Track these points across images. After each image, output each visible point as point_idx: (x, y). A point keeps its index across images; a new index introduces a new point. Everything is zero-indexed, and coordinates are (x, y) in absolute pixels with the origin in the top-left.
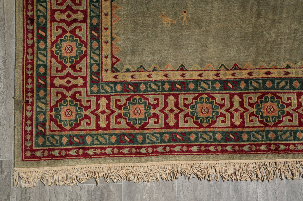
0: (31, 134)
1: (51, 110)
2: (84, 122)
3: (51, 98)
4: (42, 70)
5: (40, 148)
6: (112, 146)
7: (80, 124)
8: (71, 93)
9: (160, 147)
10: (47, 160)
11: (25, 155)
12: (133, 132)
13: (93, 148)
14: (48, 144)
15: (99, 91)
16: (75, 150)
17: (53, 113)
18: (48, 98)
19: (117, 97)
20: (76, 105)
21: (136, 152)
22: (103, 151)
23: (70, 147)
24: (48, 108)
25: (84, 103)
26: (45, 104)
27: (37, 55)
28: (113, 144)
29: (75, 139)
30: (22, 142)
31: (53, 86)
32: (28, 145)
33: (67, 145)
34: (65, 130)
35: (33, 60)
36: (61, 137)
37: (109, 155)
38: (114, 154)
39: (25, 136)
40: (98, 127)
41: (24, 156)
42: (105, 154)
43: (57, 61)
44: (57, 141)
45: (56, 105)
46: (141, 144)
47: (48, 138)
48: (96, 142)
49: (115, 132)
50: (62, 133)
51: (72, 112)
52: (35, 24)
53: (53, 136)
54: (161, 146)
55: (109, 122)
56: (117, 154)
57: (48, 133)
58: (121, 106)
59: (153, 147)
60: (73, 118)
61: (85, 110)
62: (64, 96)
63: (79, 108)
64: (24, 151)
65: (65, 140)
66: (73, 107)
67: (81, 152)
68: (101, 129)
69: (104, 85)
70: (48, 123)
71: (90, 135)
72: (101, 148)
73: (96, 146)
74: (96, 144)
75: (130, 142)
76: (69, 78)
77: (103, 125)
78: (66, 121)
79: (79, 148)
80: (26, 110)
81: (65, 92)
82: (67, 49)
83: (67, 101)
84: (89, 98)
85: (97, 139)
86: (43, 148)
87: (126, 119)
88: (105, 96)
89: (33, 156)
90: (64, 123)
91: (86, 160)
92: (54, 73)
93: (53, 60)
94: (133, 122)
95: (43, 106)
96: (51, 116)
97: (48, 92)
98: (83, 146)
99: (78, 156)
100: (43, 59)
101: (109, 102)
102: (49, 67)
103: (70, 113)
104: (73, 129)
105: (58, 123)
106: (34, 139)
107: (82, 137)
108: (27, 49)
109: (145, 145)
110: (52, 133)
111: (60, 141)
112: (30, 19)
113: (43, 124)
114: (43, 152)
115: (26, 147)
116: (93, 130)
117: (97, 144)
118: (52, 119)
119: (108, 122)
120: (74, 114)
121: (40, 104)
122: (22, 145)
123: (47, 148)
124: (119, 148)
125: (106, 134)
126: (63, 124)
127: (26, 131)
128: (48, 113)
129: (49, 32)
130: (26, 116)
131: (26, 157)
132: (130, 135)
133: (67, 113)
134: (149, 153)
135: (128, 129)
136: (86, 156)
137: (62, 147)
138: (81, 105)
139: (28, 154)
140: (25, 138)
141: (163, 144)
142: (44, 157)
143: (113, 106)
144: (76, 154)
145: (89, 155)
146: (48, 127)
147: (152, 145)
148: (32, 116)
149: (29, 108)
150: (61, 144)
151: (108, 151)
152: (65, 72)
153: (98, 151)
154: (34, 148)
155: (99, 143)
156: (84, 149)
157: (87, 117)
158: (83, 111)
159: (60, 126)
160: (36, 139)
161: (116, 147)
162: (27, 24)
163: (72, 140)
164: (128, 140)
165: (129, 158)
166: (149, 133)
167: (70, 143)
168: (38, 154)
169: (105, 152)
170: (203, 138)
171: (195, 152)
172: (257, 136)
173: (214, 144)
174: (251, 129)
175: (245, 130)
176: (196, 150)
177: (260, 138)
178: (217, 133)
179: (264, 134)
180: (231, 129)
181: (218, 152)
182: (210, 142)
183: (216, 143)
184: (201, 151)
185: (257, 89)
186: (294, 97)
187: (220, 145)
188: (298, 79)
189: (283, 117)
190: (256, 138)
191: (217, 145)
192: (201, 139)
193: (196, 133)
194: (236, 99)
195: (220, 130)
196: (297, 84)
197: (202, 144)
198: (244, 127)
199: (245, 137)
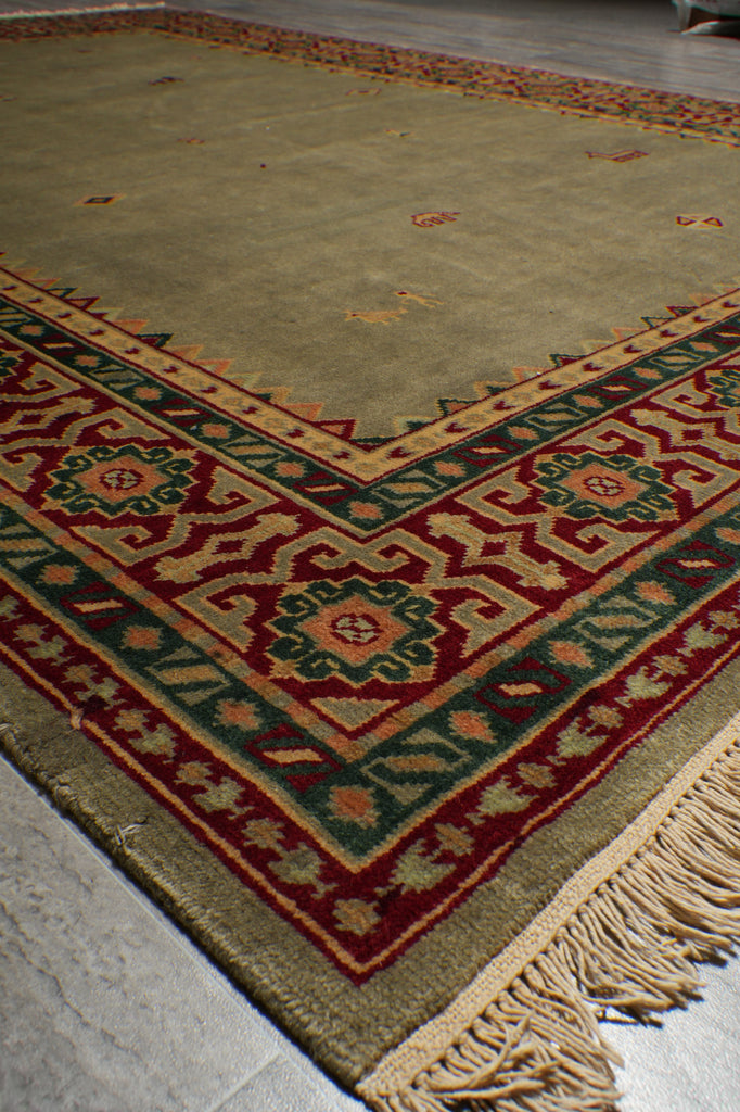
0: (266, 808)
1: (263, 667)
2: (465, 616)
3: (207, 629)
4: (60, 574)
5: (393, 840)
6: (686, 615)
7: (459, 634)
8: (283, 568)
10: (502, 861)
11: (347, 939)
12: (683, 534)
13: (631, 669)
14: (406, 793)
15: (392, 510)
16: (571, 731)
17: (284, 669)
18: (196, 637)
19: (482, 491)
20: (354, 588)
22: (685, 652)
23: (534, 732)
24: (236, 666)
25: (379, 565)
26: (205, 660)
28: (680, 608)
29: (512, 690)
30: (253, 885)
31: (171, 590)
32: (305, 872)
33: (506, 733)
34: (422, 689)
36: (436, 722)
37: (723, 648)
39: (236, 841)
40: (544, 597)
41: (345, 957)
42: (707, 654)
43: (106, 524)
44: (440, 751)
45: (262, 638)
47: (380, 770)
48: (612, 643)
49: (623, 572)
50: (422, 708)
51: (367, 617)
53: (393, 747)
55: (561, 560)
57: (350, 750)
58: (530, 501)
60: (398, 630)
61: (415, 582)
63: (383, 589)
64: (310, 923)
65: (472, 726)
66: (350, 601)
67: (604, 715)
68: (564, 594)
69: (387, 487)
70: (303, 718)
71: (552, 636)
72: (665, 648)
73: (631, 656)
74: (622, 651)
76: (218, 538)
77: (549, 579)
78: (380, 658)
79: (580, 709)
80: (123, 736)
81: (250, 579)
82: (113, 482)
83: (295, 598)
84: (380, 544)
85: (599, 633)
86: (404, 830)
87: (599, 521)
88: (433, 510)
89: (401, 910)
90: (385, 670)
92: (129, 555)
93: (86, 530)
95: (201, 673)
96: (286, 685)
97: (173, 619)
98: (584, 690)
99: (614, 740)
101: (473, 514)
102: (86, 554)
103: (363, 625)
104: (451, 666)
105: (355, 686)
106: (305, 821)
107: (531, 664)
110: (374, 739)
111: (456, 740)
113: (286, 733)
114: (432, 844)
115: (300, 893)
116: (539, 615)
117: (628, 646)
118: (304, 692)
119: (553, 563)
120: (387, 619)
121: (174, 677)
122: (269, 900)
123: (430, 811)
124: (721, 606)
125: (605, 597)
126: (378, 675)
127: (218, 819)
128: (256, 682)
130: (144, 758)
131: (362, 947)
132: (688, 548)
133: (349, 634)
135: (655, 539)
136: (647, 713)
137: (500, 760)
138: (375, 576)
139: (356, 915)
140: (252, 852)
142: (465, 866)
143: (500, 516)
144: (600, 740)
145: (650, 705)
146: (321, 732)
148: (183, 738)
149: (130, 720)
150: (478, 749)
151: (700, 638)
152: (179, 532)
153: (669, 665)
154: (354, 864)
155: (624, 639)
156: (600, 697)
157: (451, 596)
158: (412, 587)
159: (374, 691)
160: (323, 814)
161: (706, 609)
163: (503, 703)
164: (706, 563)
167: (511, 719)
168: (415, 874)
169: (699, 652)
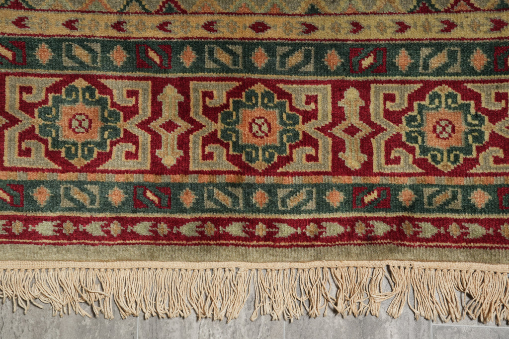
170: (72, 199)
171: (47, 238)
172: (221, 196)
173: (101, 215)
174: (206, 179)
175: (189, 179)
176: (50, 233)
177: (228, 202)
178: (111, 185)
179: (239, 192)
180: (151, 178)
181: (111, 237)
182: (90, 210)
183: (108, 215)
184: (64, 236)
185: (228, 70)
186: (324, 93)
187: (118, 219)
188: (337, 45)
189: (291, 147)
190: (216, 202)
191: (111, 220)
192: (65, 203)
193: (53, 185)
194: (170, 94)
195: (121, 178)
196: (334, 59)
197: (67, 214)
198: (186, 172)
199: (188, 199)
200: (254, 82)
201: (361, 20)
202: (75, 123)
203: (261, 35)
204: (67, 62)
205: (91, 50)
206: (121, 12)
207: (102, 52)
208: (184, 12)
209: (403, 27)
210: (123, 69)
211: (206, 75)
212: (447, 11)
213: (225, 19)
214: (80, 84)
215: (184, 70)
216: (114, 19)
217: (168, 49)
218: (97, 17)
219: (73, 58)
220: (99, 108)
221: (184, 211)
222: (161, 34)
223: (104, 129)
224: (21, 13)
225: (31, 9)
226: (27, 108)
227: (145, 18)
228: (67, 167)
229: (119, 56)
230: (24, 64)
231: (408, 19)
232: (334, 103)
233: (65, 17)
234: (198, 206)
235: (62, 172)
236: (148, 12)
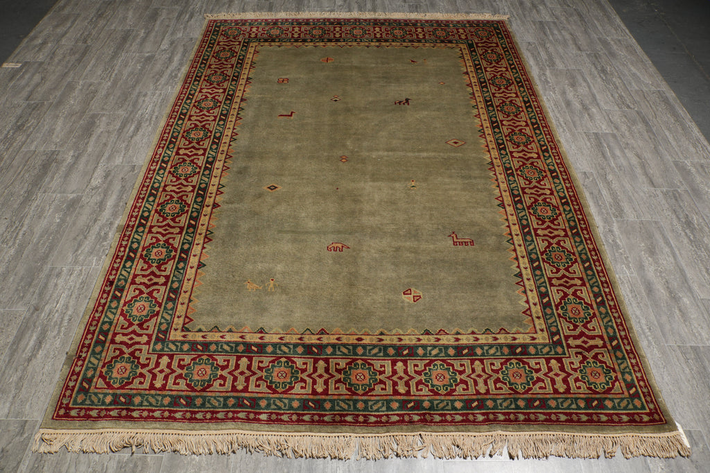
0: (73, 390)
1: (103, 367)
2: (137, 381)
3: (107, 354)
4: (106, 327)
5: (78, 406)
6: (163, 408)
7: (132, 383)
8: (131, 350)
9: (221, 413)
10: (82, 420)
11: (58, 413)
12: (193, 394)
13: (139, 410)
14: (88, 402)
15: (162, 350)
16: (117, 411)
17: (104, 370)
18: (104, 354)
19: (182, 357)
20: (133, 362)
21: (191, 417)
22: (151, 414)
23: (113, 407)
24: (101, 364)
25: (142, 361)
26: (99, 360)
27: (106, 313)
28: (165, 407)
29: (121, 398)
30: (60, 398)
31: (113, 342)
32: (65, 402)
33: (110, 404)
34: (113, 388)
35: (100, 317)
36: (105, 395)
37: (157, 418)
38: (163, 418)
39: (65, 391)
40: (152, 387)
41: (55, 415)
42: (153, 417)
43: (125, 319)
44: (99, 399)
45: (110, 362)
46: (199, 408)
47: (90, 396)
48: (145, 403)
49: (170, 393)
50: (108, 391)
51: (126, 370)
52: (114, 286)
53: (96, 394)
54: (222, 411)
55: (167, 382)
56: (167, 418)
57: (92, 390)
58: (185, 366)
59: (213, 413)
60: (126, 375)
61: (141, 368)
62: (122, 352)
63: (136, 366)
64: (57, 409)
65: (108, 399)
66: (128, 364)
67: (124, 413)
68: (156, 389)
69: (170, 343)
70: (95, 380)
71: (140, 395)
72: (149, 411)
73: (143, 408)
74: (144, 406)
75: (186, 406)
76: (133, 336)
77: (158, 384)
78: (117, 378)
79: (123, 409)
80: (76, 365)
81: (124, 348)
82: (139, 308)
83: (124, 357)
84: (149, 356)
85: (147, 400)
86: (80, 406)
87: (186, 380)
88: (168, 355)
89: (67, 415)
90: (114, 381)
91: (128, 424)
92: (118, 329)
93: (122, 318)
94: (195, 383)
95: (95, 362)
96: (101, 372)
97: (106, 348)
98: (128, 407)
99: (119, 417)
100: (111, 316)
101: (172, 361)
102: (114, 325)
103: (124, 370)
104: (122, 388)
105: (107, 380)
106: (74, 396)
107: (130, 397)
108: (98, 307)
109: (203, 410)
110: (96, 391)
111: (103, 400)
112: (110, 282)
113: (90, 381)
114: (80, 411)
115: (62, 403)
116: (146, 390)
117: (147, 406)
118: (101, 376)
119: (164, 382)
120: (128, 372)
121: (93, 359)
122: (58, 402)
123: (86, 407)
124: (170, 412)
125: (159, 395)
126: (112, 381)
127: (68, 386)
128: (99, 369)
129: (125, 293)
130: (74, 370)
131: (58, 416)
132: (188, 397)
133: (120, 370)
134: (207, 419)
135: (187, 391)
136: (129, 418)
137: (103, 407)
138: (138, 362)
139: (62, 412)
140: (64, 394)
141: (225, 410)
142: (79, 417)
143: (175, 365)
144: (117, 415)
145: (132, 417)
146: (93, 384)
147: (212, 409)
148: (80, 371)
149: (80, 363)
150: (104, 403)
151: (157, 414)
152: (130, 329)
153: (145, 414)
154: (70, 406)
155: (148, 404)
156: (128, 410)
157: (142, 375)
158: (139, 369)
159: (108, 383)
160: (77, 396)
161: (168, 410)
162: (106, 286)
163: (117, 399)
164: (184, 403)
165: (180, 424)
166: (212, 397)
167: (114, 402)
168: (73, 413)
169: (153, 416)
170: (276, 405)
171: (264, 421)
172: (343, 404)
173: (289, 412)
174: (336, 397)
175: (329, 397)
176: (265, 419)
177: (346, 407)
178: (293, 400)
179: (351, 403)
180: (311, 397)
181: (293, 422)
182: (284, 410)
183: (292, 412)
184: (271, 420)
185: (346, 355)
186: (388, 364)
187: (296, 414)
188: (393, 346)
189: (374, 385)
190: (341, 407)
191: (293, 414)
192: (273, 407)
193: (268, 399)
194: (321, 364)
195: (298, 397)
196: (391, 351)
197: (273, 411)
198: (327, 395)
199: (328, 406)
200: (358, 359)
201: (402, 337)
202: (280, 375)
203: (360, 342)
204: (278, 352)
205: (289, 348)
206: (302, 334)
207: (294, 348)
208: (328, 334)
209: (419, 340)
210: (301, 354)
211: (337, 357)
212: (436, 334)
213: (345, 336)
214: (283, 360)
215: (327, 355)
216: (299, 336)
217: (321, 347)
218: (292, 336)
219: (281, 350)
220: (290, 369)
221: (326, 411)
222: (318, 342)
223: (292, 377)
224: (262, 335)
225: (267, 333)
226: (260, 369)
227: (312, 336)
228: (275, 392)
229: (300, 350)
230: (261, 353)
231: (421, 337)
232: (392, 368)
233: (279, 336)
234: (332, 409)
235: (273, 394)
236: (313, 334)
